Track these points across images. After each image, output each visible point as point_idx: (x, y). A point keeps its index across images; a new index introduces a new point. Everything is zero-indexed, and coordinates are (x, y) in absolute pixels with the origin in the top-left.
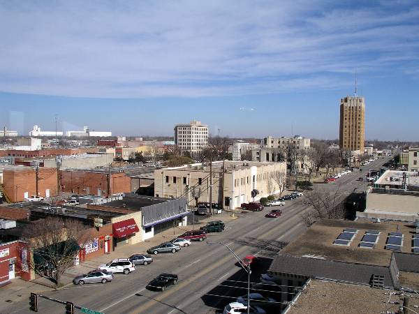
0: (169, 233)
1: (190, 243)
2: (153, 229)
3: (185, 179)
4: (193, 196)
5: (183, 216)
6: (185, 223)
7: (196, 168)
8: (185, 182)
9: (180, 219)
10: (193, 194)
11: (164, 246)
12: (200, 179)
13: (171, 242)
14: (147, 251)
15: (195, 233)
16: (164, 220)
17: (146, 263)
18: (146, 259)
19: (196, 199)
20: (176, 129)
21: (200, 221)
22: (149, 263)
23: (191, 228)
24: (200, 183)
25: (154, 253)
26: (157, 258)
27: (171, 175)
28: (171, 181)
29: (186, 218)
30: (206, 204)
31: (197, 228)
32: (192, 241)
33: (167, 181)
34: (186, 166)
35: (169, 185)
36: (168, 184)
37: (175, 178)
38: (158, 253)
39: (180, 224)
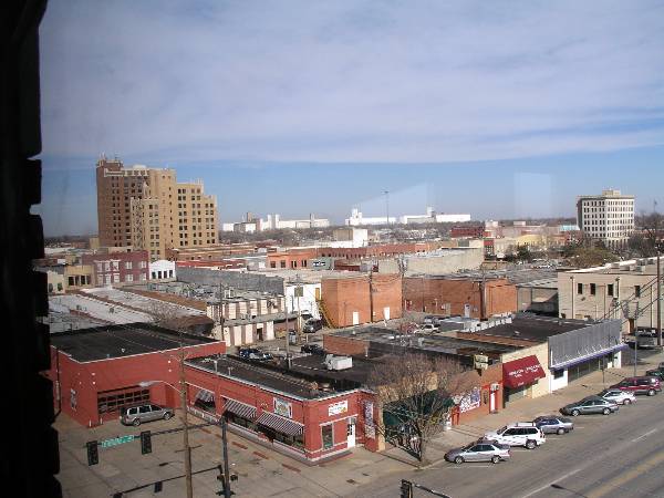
0: (593, 381)
1: (632, 398)
2: (566, 373)
3: (611, 287)
4: (626, 316)
5: (616, 351)
6: (618, 362)
7: (627, 269)
8: (611, 293)
9: (610, 356)
10: (626, 313)
11: (589, 403)
12: (638, 288)
13: (601, 395)
14: (561, 411)
15: (640, 381)
16: (583, 357)
17: (562, 431)
18: (561, 424)
19: (632, 321)
20: (579, 205)
21: (643, 360)
22: (567, 430)
23: (630, 373)
24: (638, 295)
25: (572, 415)
26: (579, 423)
27: (586, 281)
28: (586, 292)
29: (619, 355)
30: (649, 330)
31: (641, 372)
32: (636, 395)
33: (580, 291)
34: (609, 265)
35: (583, 299)
36: (581, 296)
37: (593, 287)
38: (580, 413)
39: (610, 365)
